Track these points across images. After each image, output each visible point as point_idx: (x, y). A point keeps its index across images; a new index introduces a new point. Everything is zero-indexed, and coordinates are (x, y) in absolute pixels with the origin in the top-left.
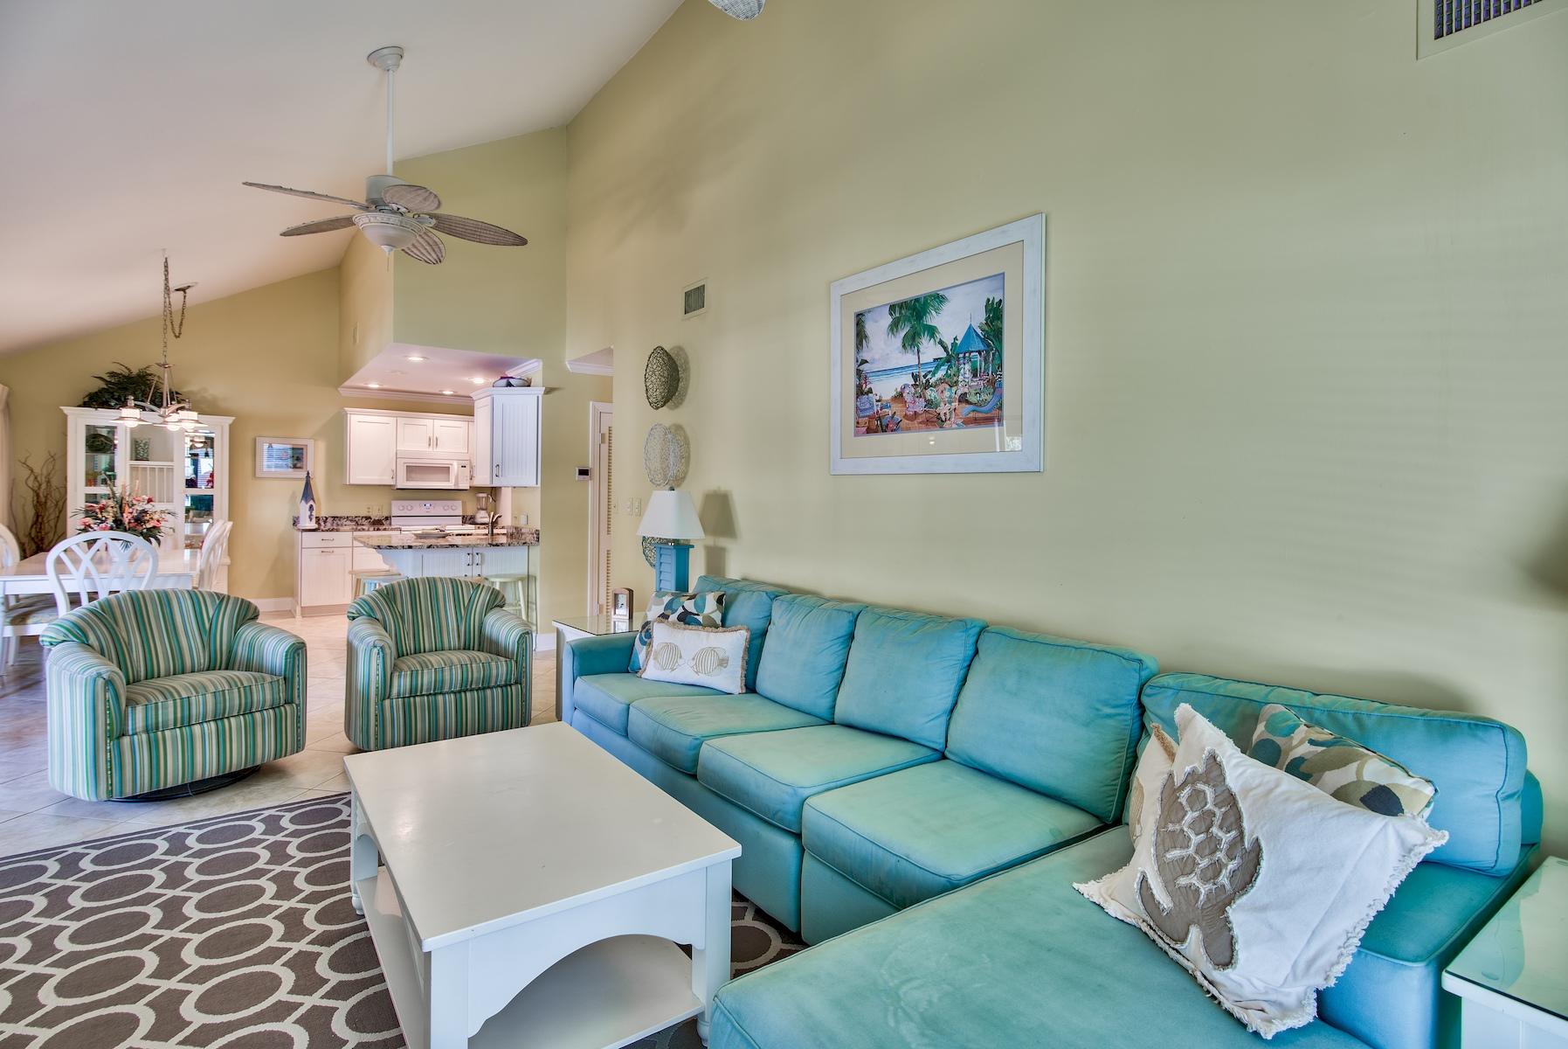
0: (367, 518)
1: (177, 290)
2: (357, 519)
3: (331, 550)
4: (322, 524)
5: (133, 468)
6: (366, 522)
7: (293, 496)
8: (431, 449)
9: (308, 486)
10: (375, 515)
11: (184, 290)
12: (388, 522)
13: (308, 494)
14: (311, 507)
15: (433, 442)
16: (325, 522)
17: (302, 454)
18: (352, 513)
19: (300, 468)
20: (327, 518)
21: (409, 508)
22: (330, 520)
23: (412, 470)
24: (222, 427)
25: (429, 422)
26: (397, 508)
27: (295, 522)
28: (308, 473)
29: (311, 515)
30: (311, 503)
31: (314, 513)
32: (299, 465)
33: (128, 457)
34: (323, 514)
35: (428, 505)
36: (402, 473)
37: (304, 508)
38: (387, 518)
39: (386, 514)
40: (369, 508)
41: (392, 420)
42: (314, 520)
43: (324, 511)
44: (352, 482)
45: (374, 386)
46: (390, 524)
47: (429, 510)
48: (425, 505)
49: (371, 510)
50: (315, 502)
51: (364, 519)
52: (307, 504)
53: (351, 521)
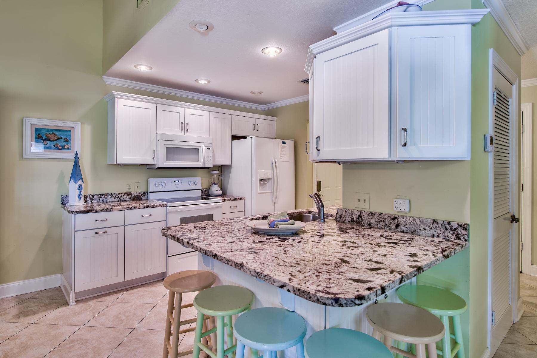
0: (129, 194)
2: (120, 196)
3: (103, 230)
4: (89, 201)
6: (127, 198)
7: (61, 177)
8: (183, 134)
9: (76, 165)
10: (135, 191)
12: (145, 196)
13: (76, 173)
14: (80, 186)
15: (185, 127)
16: (92, 199)
17: (70, 136)
18: (116, 191)
19: (68, 149)
20: (93, 196)
21: (163, 184)
22: (96, 198)
23: (171, 151)
25: (181, 110)
26: (154, 184)
27: (64, 202)
28: (77, 154)
29: (80, 194)
30: (80, 182)
31: (82, 193)
32: (66, 147)
34: (90, 192)
35: (177, 181)
36: (162, 154)
37: (73, 188)
38: (144, 194)
39: (143, 190)
40: (129, 186)
41: (152, 106)
42: (83, 198)
43: (90, 189)
44: (119, 162)
46: (147, 199)
47: (177, 186)
48: (175, 181)
49: (131, 187)
50: (83, 181)
51: (126, 196)
52: (76, 183)
53: (115, 197)
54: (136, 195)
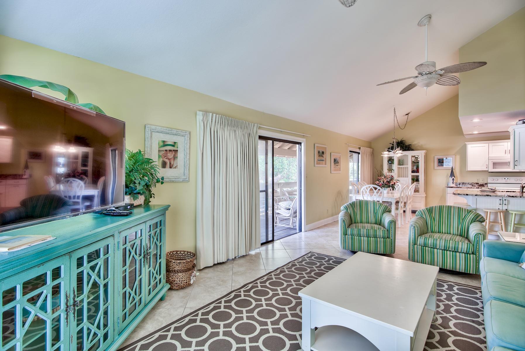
0: (477, 184)
1: (406, 115)
2: (472, 184)
4: (458, 185)
5: (399, 168)
6: (477, 185)
7: (448, 175)
8: (506, 155)
9: (452, 171)
10: (481, 182)
11: (407, 114)
12: (487, 185)
13: (452, 174)
14: (453, 179)
15: (507, 152)
18: (471, 182)
20: (460, 183)
21: (496, 180)
23: (495, 164)
24: (422, 154)
25: (505, 144)
26: (490, 180)
27: (448, 184)
28: (452, 167)
29: (453, 182)
30: (453, 177)
31: (455, 181)
33: (397, 165)
34: (459, 181)
36: (491, 166)
38: (486, 184)
39: (485, 182)
41: (486, 145)
42: (454, 184)
44: (469, 170)
45: (476, 132)
46: (488, 186)
47: (507, 181)
48: (505, 179)
49: (479, 180)
50: (455, 177)
51: (476, 184)
52: (451, 178)
53: (470, 184)
54: (481, 184)
